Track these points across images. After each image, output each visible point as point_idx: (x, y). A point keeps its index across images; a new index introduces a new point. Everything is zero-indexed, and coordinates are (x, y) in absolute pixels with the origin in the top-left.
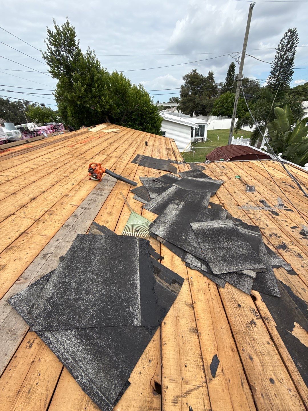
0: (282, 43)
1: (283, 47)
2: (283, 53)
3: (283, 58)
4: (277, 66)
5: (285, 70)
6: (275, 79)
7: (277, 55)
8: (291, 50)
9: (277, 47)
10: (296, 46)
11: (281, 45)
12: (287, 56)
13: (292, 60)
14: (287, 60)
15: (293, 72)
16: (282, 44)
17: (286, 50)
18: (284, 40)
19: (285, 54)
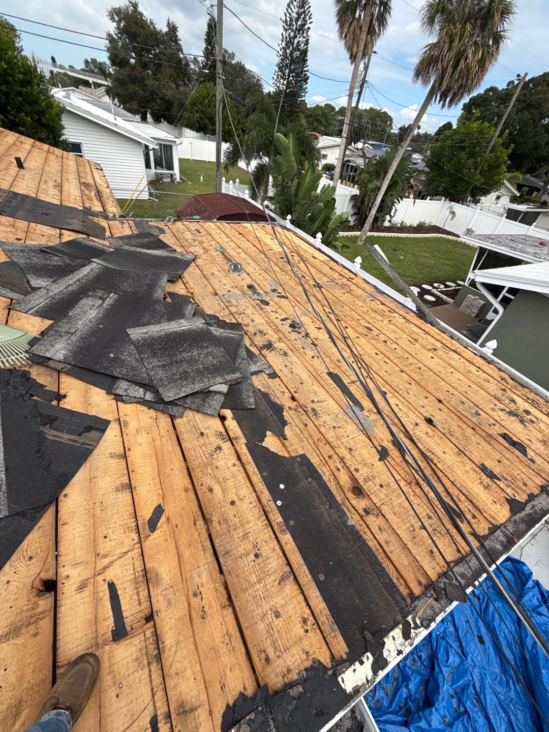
0: (290, 11)
1: (291, 20)
2: (292, 34)
3: (293, 44)
4: (285, 56)
5: (297, 69)
6: (285, 82)
7: (284, 33)
8: (303, 33)
9: (284, 18)
10: (309, 28)
11: (288, 15)
12: (298, 42)
13: (305, 52)
14: (299, 50)
15: (308, 78)
16: (290, 14)
17: (296, 29)
18: (292, 6)
19: (295, 37)
